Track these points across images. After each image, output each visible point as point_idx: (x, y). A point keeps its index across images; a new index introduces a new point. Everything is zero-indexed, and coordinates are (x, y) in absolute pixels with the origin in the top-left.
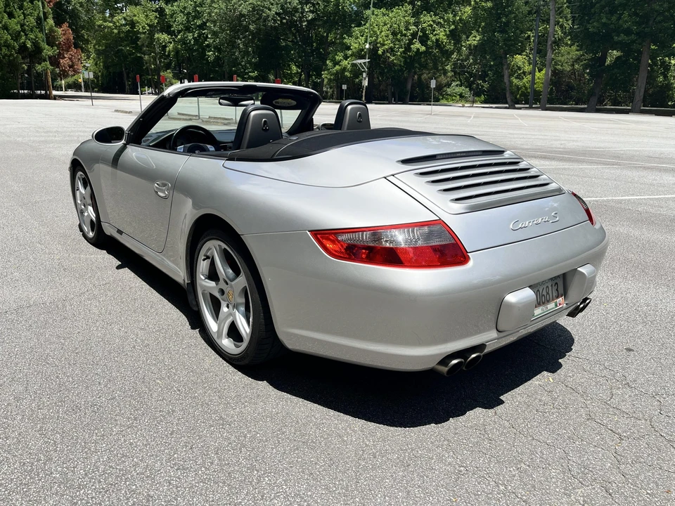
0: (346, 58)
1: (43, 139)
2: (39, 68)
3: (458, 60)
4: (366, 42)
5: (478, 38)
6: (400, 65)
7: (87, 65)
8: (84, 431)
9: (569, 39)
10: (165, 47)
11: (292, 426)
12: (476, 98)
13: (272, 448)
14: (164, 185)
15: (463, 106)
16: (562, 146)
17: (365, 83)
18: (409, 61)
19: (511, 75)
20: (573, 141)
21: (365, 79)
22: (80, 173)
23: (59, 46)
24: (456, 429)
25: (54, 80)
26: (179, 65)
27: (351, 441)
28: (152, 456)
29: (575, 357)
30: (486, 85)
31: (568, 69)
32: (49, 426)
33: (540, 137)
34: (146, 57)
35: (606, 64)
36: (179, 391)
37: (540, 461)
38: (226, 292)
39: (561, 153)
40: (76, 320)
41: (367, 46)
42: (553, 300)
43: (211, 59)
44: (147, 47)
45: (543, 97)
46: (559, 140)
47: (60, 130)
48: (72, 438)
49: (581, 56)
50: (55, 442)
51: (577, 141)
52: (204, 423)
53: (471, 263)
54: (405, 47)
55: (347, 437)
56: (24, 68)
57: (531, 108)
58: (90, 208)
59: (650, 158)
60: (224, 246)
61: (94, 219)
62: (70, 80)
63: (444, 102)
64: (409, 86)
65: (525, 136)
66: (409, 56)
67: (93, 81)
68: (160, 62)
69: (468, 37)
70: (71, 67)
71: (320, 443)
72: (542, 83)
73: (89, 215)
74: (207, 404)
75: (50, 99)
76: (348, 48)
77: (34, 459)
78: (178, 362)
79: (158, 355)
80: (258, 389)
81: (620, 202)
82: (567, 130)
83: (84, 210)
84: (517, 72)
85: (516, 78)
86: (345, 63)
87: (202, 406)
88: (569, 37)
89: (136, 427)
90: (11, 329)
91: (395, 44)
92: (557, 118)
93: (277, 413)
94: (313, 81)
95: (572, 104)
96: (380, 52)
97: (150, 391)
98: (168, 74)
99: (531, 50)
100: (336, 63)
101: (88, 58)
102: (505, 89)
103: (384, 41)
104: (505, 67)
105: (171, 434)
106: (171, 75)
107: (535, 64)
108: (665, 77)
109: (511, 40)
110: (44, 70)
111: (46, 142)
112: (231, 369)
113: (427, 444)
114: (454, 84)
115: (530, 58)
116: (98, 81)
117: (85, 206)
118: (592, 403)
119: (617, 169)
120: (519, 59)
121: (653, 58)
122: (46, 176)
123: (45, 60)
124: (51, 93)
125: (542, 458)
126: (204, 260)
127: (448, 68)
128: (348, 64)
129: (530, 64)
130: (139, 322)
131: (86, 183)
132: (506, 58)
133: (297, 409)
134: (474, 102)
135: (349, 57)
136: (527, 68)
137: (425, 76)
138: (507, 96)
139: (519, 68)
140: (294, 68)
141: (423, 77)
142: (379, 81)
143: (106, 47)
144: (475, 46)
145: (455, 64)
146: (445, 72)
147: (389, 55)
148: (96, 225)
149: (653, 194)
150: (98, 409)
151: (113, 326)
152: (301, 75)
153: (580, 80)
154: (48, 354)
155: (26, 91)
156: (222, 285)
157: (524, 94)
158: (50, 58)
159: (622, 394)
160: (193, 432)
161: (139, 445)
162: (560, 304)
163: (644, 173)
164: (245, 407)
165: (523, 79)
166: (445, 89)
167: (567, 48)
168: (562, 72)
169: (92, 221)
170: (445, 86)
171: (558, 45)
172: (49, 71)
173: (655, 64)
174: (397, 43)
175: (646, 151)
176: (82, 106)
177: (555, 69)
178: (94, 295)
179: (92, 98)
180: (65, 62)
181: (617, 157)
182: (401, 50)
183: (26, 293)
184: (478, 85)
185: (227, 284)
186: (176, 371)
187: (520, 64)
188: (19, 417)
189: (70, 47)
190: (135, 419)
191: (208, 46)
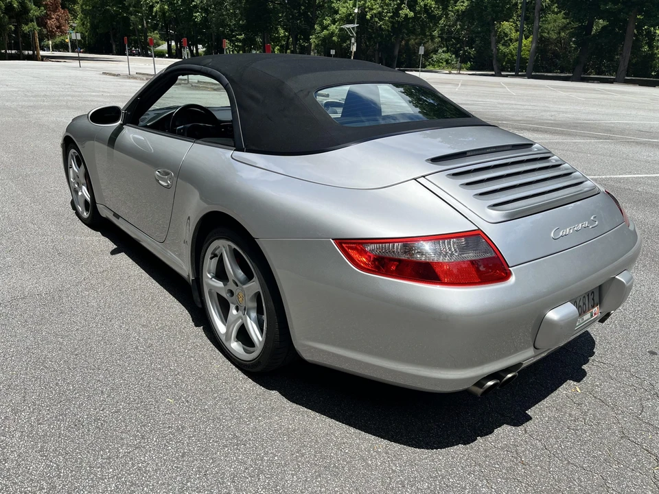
0: (334, 22)
1: (32, 104)
2: (26, 28)
3: (445, 26)
4: (354, 6)
5: (466, 4)
6: (388, 31)
7: (74, 25)
8: (88, 452)
9: (557, 7)
10: (152, 7)
11: (311, 447)
12: (463, 65)
13: (292, 474)
14: (167, 174)
15: (450, 73)
16: (552, 118)
17: (354, 48)
18: (396, 26)
19: (498, 42)
20: (563, 112)
21: (353, 44)
22: (73, 151)
23: (46, 6)
24: (486, 451)
25: (41, 40)
26: (167, 27)
27: (376, 465)
28: (164, 484)
29: (599, 362)
30: (473, 51)
31: (555, 37)
32: (50, 446)
33: (530, 107)
34: (132, 18)
35: (592, 33)
36: (188, 402)
37: (579, 490)
38: (235, 294)
39: (552, 125)
40: (74, 315)
41: (356, 11)
42: (589, 310)
43: (198, 20)
44: (134, 7)
45: (529, 65)
46: (548, 111)
47: (48, 94)
48: (76, 461)
49: (568, 24)
50: (58, 465)
51: (566, 112)
52: (216, 442)
53: (512, 279)
54: (393, 12)
55: (371, 460)
56: (11, 28)
57: (517, 76)
58: (84, 188)
59: (641, 133)
60: (234, 246)
61: (89, 199)
62: (58, 40)
63: (430, 68)
64: (396, 52)
65: (514, 107)
66: (397, 21)
67: (79, 41)
68: (147, 22)
69: (456, 3)
70: (58, 27)
71: (343, 467)
72: (529, 51)
73: (83, 195)
74: (219, 418)
75: (37, 60)
76: (336, 12)
77: (36, 487)
78: (185, 366)
79: (163, 358)
80: (271, 400)
81: (619, 180)
82: (555, 100)
83: (78, 189)
84: (503, 38)
85: (503, 45)
86: (333, 27)
87: (214, 420)
88: (556, 5)
89: (144, 447)
90: (6, 325)
91: (383, 9)
92: (544, 86)
93: (294, 431)
94: (300, 45)
95: (556, 73)
96: (368, 17)
97: (157, 402)
98: (155, 35)
99: (518, 16)
100: (324, 28)
101: (75, 17)
102: (492, 57)
103: (372, 6)
104: (493, 34)
105: (183, 456)
106: (158, 36)
107: (522, 31)
108: (651, 46)
109: (498, 7)
110: (31, 31)
111: (34, 107)
112: (241, 375)
113: (457, 469)
114: (440, 51)
115: (517, 25)
116: (85, 41)
117: (78, 184)
118: (623, 417)
119: (611, 143)
120: (506, 26)
121: (639, 28)
122: (36, 146)
123: (32, 21)
124: (38, 53)
125: (581, 486)
126: (211, 258)
127: (435, 33)
128: (336, 28)
129: (517, 31)
130: (140, 317)
131: (80, 161)
132: (494, 25)
133: (315, 425)
134: (460, 69)
135: (336, 22)
136: (514, 35)
137: (412, 42)
138: (494, 62)
139: (506, 35)
140: (281, 31)
141: (410, 42)
142: (366, 45)
143: (93, 7)
144: (463, 12)
145: (442, 30)
146: (433, 38)
147: (377, 19)
148: (91, 206)
149: (649, 173)
150: (102, 424)
151: (113, 322)
152: (289, 39)
153: (566, 48)
154: (46, 355)
155: (13, 52)
156: (231, 286)
157: (509, 61)
158: (37, 18)
159: (653, 406)
160: (205, 453)
161: (149, 471)
162: (595, 314)
163: (638, 148)
164: (259, 422)
165: (510, 46)
166: (432, 55)
167: (554, 16)
168: (548, 39)
169: (86, 201)
170: (432, 52)
171: (544, 13)
172: (36, 32)
173: (640, 33)
174: (385, 7)
175: (635, 124)
176: (69, 67)
177: (542, 36)
178: (91, 284)
179: (79, 59)
180: (52, 23)
181: (609, 131)
182: (389, 14)
183: (20, 282)
184: (465, 51)
185: (237, 285)
186: (184, 377)
187: (507, 30)
188: (18, 434)
189: (57, 8)
190: (143, 437)
191: (195, 6)
